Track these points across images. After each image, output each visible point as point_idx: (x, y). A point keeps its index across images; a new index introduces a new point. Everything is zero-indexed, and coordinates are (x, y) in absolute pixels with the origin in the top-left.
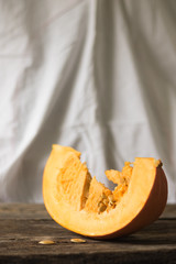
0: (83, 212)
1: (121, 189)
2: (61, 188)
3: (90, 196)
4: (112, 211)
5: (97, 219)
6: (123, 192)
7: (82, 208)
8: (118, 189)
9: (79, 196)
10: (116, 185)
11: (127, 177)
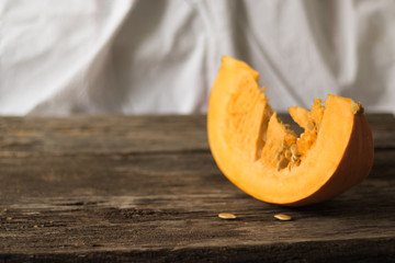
0: (258, 164)
1: (308, 138)
2: (231, 125)
3: (268, 142)
4: (296, 170)
5: (275, 177)
6: (311, 143)
7: (258, 157)
8: (305, 137)
9: (255, 138)
10: (303, 130)
11: (317, 122)
